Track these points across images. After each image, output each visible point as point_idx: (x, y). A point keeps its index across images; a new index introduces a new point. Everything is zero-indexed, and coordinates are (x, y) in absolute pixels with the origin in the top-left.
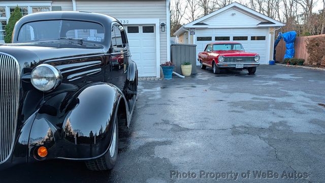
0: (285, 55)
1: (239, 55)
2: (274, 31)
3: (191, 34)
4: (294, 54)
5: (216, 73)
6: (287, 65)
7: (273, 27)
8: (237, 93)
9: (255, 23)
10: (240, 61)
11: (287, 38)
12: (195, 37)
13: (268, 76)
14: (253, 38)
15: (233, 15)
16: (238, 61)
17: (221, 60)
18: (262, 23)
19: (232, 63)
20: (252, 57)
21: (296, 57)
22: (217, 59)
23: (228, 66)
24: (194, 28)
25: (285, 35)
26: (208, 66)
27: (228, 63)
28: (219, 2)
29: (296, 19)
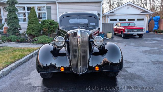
0: (154, 28)
1: (135, 28)
2: (148, 16)
3: (107, 18)
4: (158, 27)
5: (123, 37)
6: (155, 33)
7: (148, 14)
8: (141, 47)
9: (139, 12)
10: (136, 31)
11: (155, 20)
12: (109, 19)
13: (150, 39)
14: (138, 20)
15: (128, 8)
16: (135, 31)
17: (126, 31)
18: (142, 12)
19: (132, 32)
20: (141, 29)
21: (159, 29)
22: (124, 30)
23: (130, 34)
24: (109, 15)
25: (154, 18)
26: (117, 33)
27: (130, 32)
28: (116, 1)
29: (155, 9)
